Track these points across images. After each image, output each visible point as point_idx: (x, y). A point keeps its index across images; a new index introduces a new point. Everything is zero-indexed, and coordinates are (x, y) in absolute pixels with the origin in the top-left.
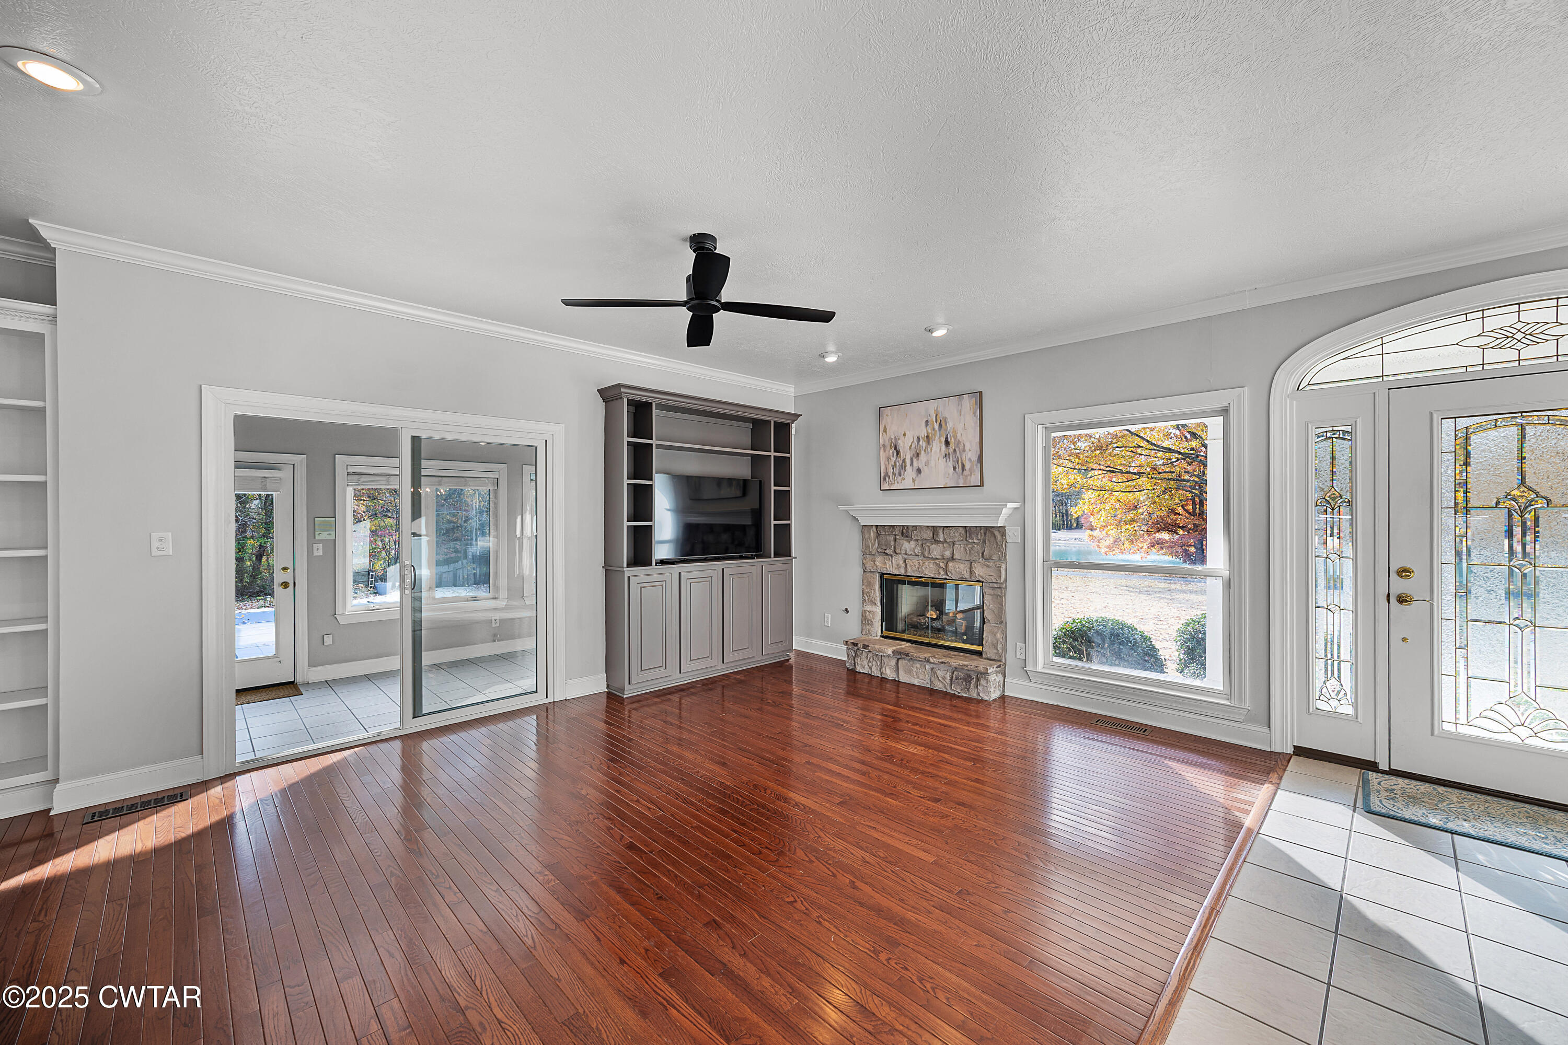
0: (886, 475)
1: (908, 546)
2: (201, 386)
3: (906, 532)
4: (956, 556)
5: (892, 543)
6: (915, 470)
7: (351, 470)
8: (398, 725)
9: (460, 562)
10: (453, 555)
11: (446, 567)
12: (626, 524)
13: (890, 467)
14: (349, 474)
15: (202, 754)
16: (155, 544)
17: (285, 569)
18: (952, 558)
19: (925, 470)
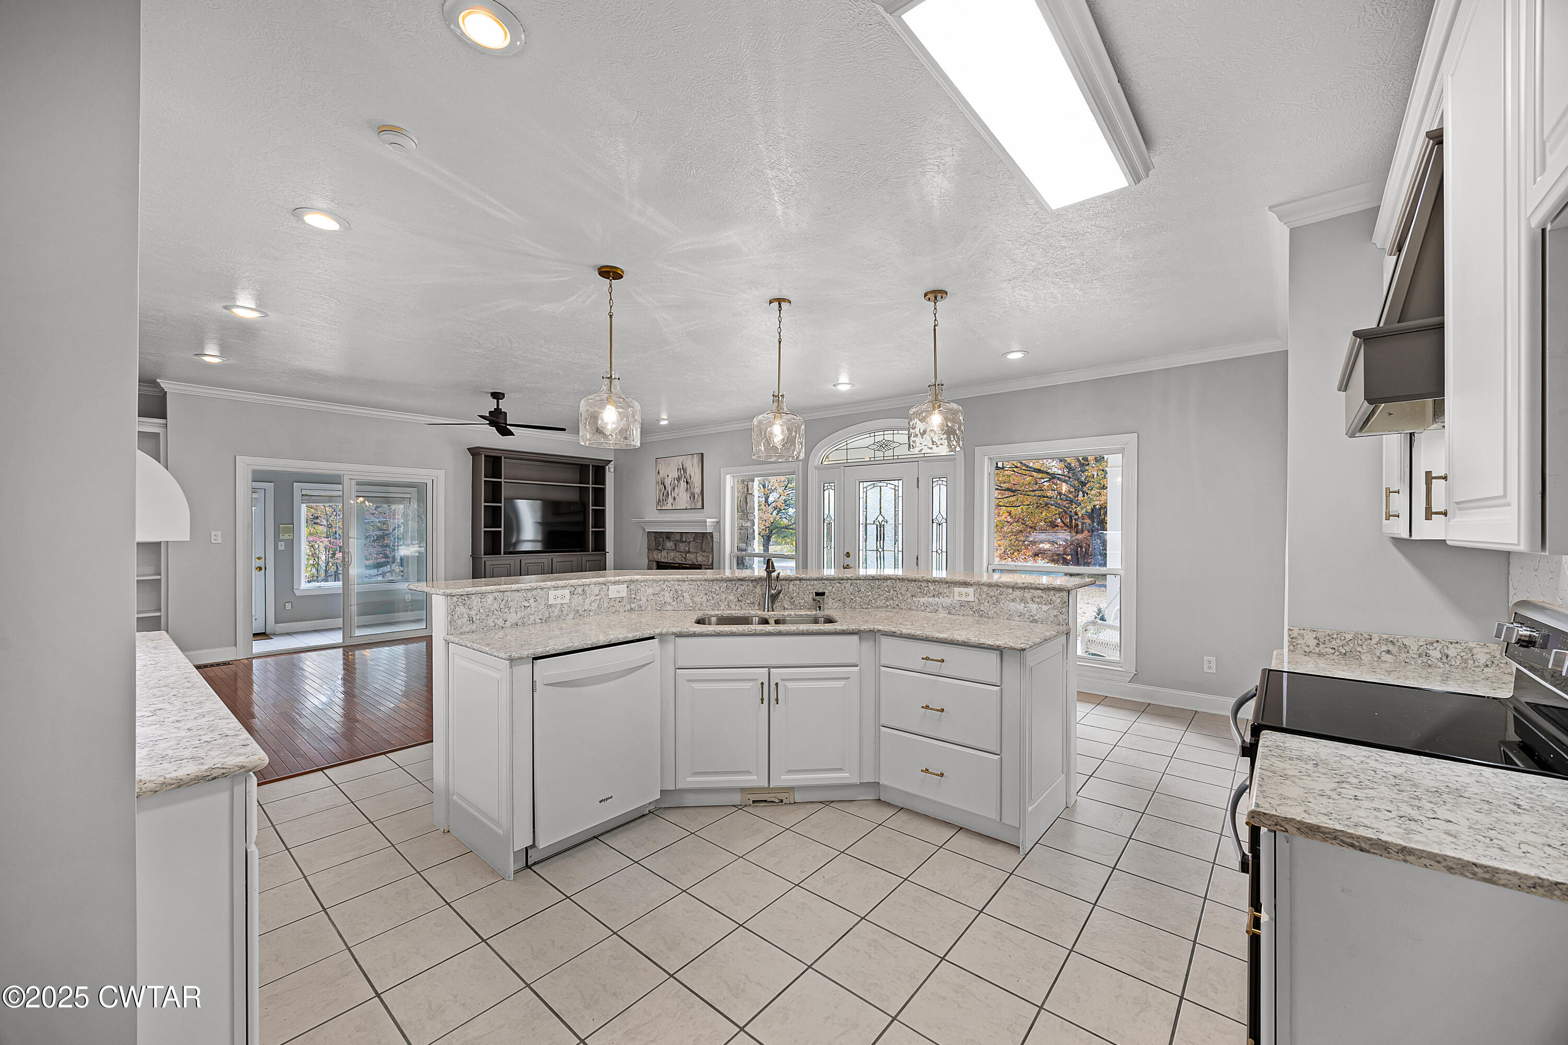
0: (659, 500)
1: (669, 544)
2: (235, 456)
3: (668, 535)
4: (691, 550)
5: (662, 543)
6: (673, 498)
7: (304, 492)
8: (341, 641)
9: (389, 566)
10: (383, 560)
11: (376, 570)
12: (483, 529)
13: (661, 495)
14: (302, 495)
15: (236, 646)
16: (213, 537)
17: (259, 558)
18: (689, 552)
19: (677, 498)
